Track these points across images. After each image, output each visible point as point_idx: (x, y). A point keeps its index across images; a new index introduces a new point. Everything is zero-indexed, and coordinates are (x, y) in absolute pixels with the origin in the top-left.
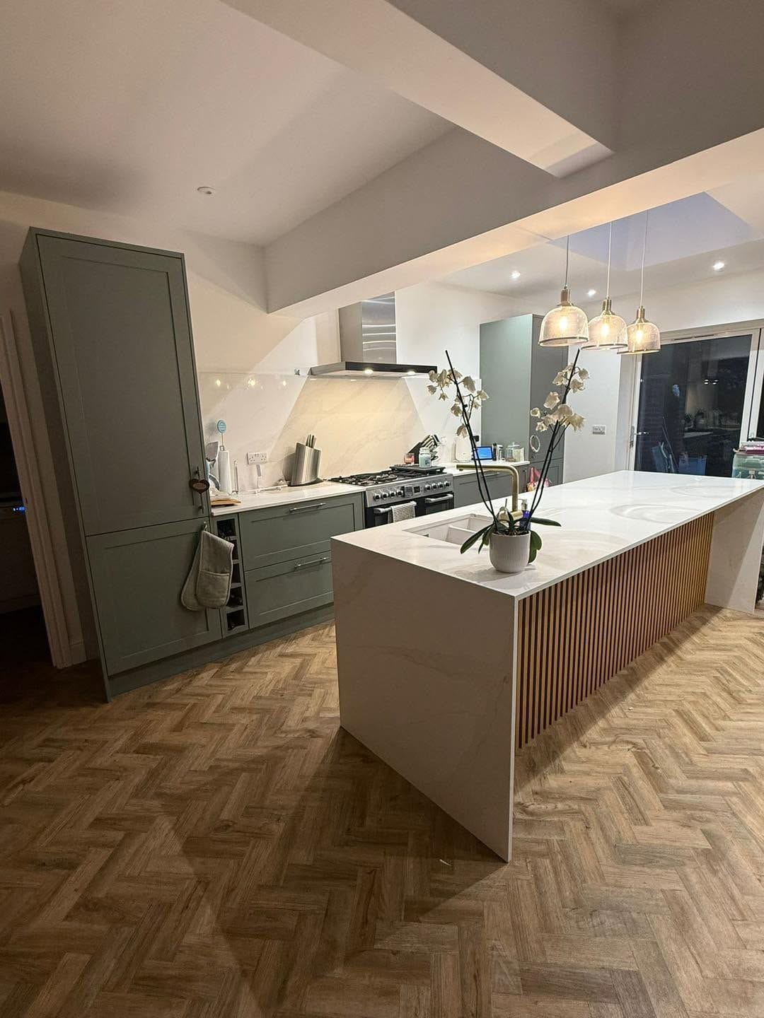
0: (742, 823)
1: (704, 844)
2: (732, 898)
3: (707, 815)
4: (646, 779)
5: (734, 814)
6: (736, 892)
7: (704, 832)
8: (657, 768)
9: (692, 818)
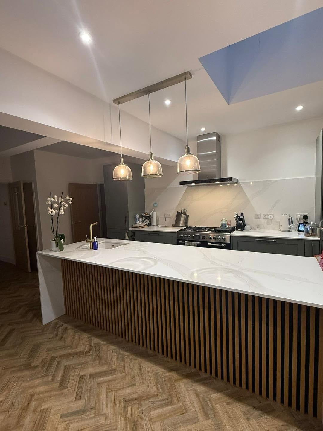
0: (38, 378)
1: (33, 365)
2: (12, 368)
3: (45, 368)
4: (67, 353)
5: (43, 376)
6: (13, 369)
7: (39, 365)
8: (73, 357)
9: (45, 363)
